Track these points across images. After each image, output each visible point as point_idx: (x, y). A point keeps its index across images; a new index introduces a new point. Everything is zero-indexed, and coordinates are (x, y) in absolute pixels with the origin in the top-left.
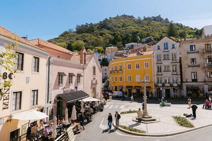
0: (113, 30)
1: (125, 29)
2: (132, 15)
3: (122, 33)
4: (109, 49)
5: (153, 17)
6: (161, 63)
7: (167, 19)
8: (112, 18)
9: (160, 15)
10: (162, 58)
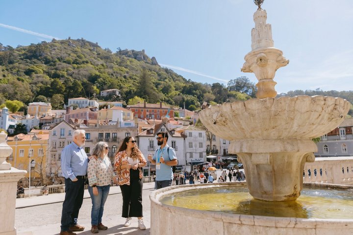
0: (55, 65)
1: (78, 68)
2: (97, 43)
3: (71, 76)
4: (34, 106)
5: (133, 51)
6: (56, 151)
7: (153, 58)
8: (58, 42)
9: (143, 51)
10: (58, 145)
